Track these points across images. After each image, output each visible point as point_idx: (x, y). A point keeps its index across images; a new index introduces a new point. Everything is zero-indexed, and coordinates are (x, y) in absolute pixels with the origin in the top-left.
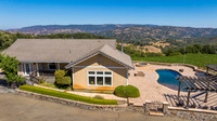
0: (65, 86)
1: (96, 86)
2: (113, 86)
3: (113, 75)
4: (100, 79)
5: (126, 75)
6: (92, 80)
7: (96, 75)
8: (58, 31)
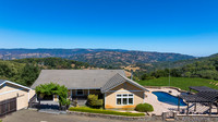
0: (98, 107)
3: (134, 97)
4: (125, 100)
5: (143, 96)
7: (122, 97)
8: (24, 56)
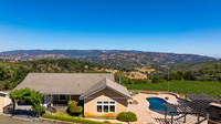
0: (77, 114)
1: (103, 113)
2: (117, 112)
3: (116, 104)
4: (106, 107)
6: (99, 108)
7: (103, 105)
8: (41, 57)
